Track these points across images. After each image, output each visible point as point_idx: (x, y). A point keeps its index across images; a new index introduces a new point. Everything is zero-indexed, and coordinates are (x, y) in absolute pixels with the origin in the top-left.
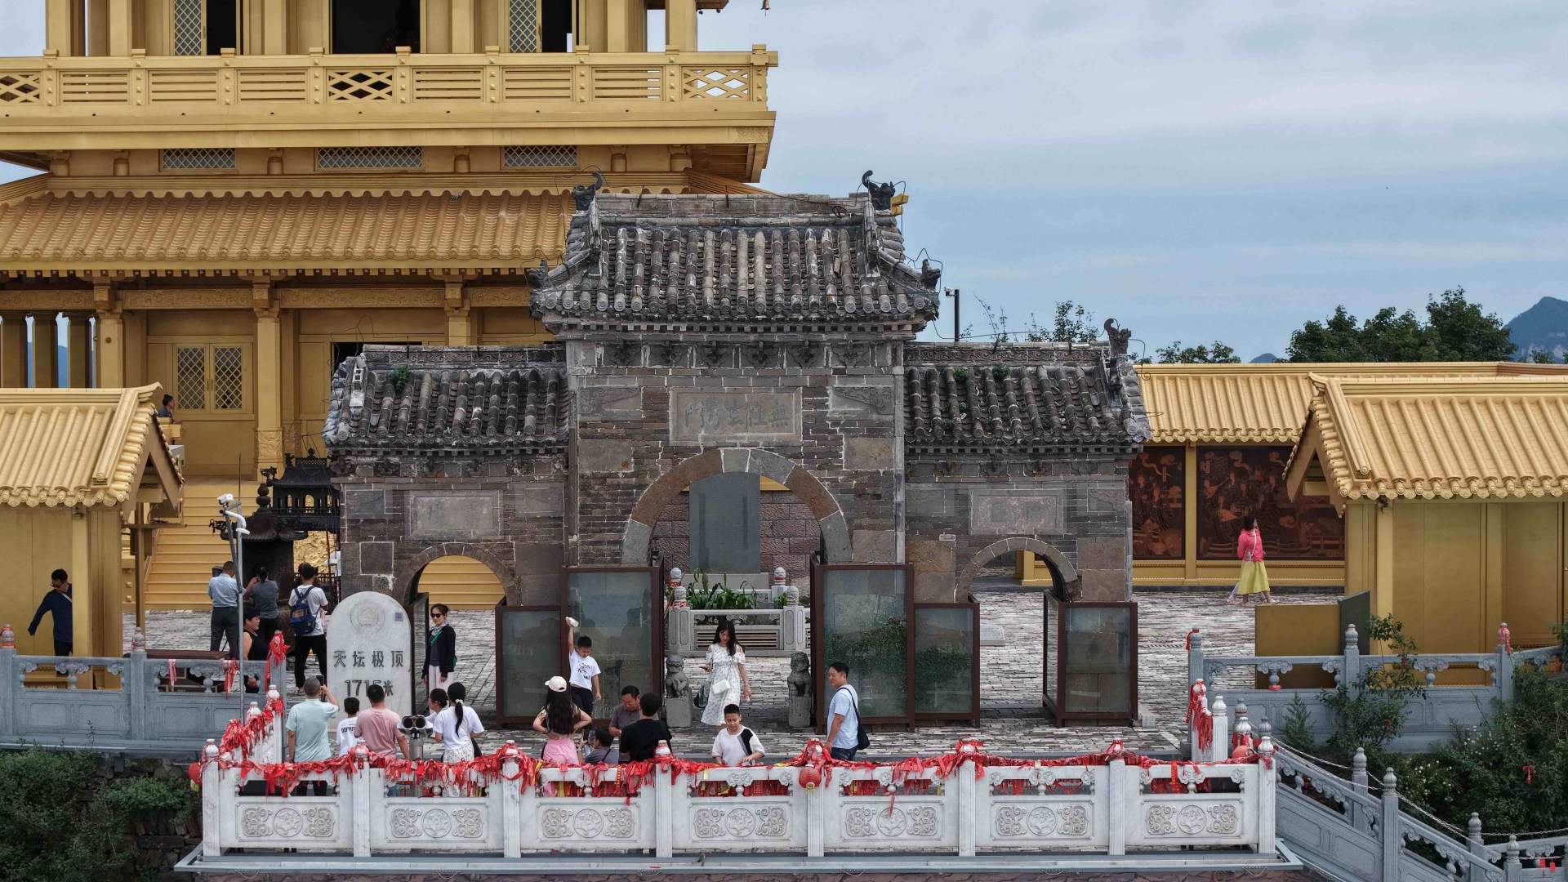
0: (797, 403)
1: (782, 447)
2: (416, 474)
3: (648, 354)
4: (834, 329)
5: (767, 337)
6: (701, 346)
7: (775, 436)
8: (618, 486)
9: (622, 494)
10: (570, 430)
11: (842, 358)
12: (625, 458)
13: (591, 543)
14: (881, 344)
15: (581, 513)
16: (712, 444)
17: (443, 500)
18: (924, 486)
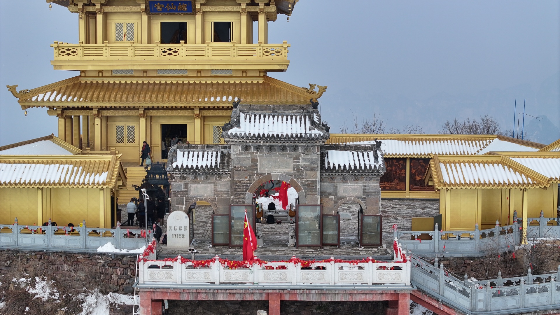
0: (292, 162)
1: (288, 173)
2: (191, 179)
3: (253, 148)
4: (302, 142)
5: (284, 144)
6: (267, 147)
7: (286, 170)
8: (244, 183)
9: (245, 185)
10: (232, 168)
11: (304, 150)
12: (246, 176)
13: (237, 198)
14: (314, 146)
15: (235, 190)
16: (269, 172)
17: (198, 186)
18: (325, 183)
